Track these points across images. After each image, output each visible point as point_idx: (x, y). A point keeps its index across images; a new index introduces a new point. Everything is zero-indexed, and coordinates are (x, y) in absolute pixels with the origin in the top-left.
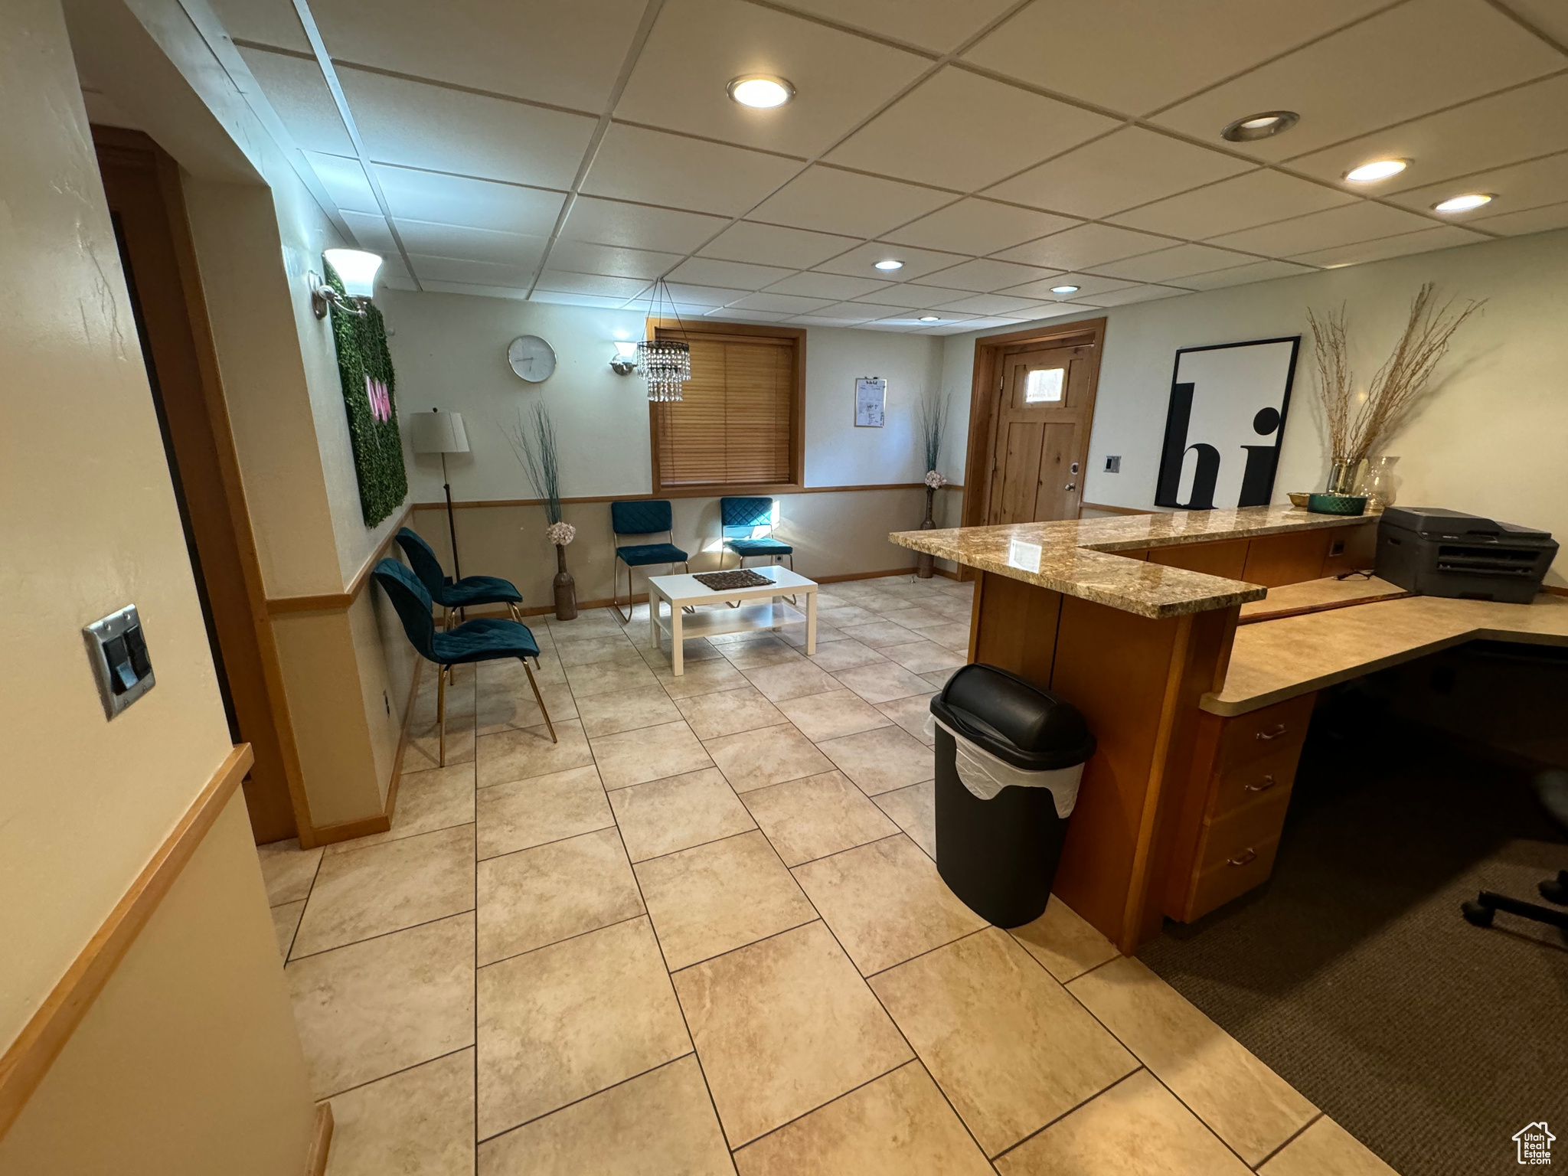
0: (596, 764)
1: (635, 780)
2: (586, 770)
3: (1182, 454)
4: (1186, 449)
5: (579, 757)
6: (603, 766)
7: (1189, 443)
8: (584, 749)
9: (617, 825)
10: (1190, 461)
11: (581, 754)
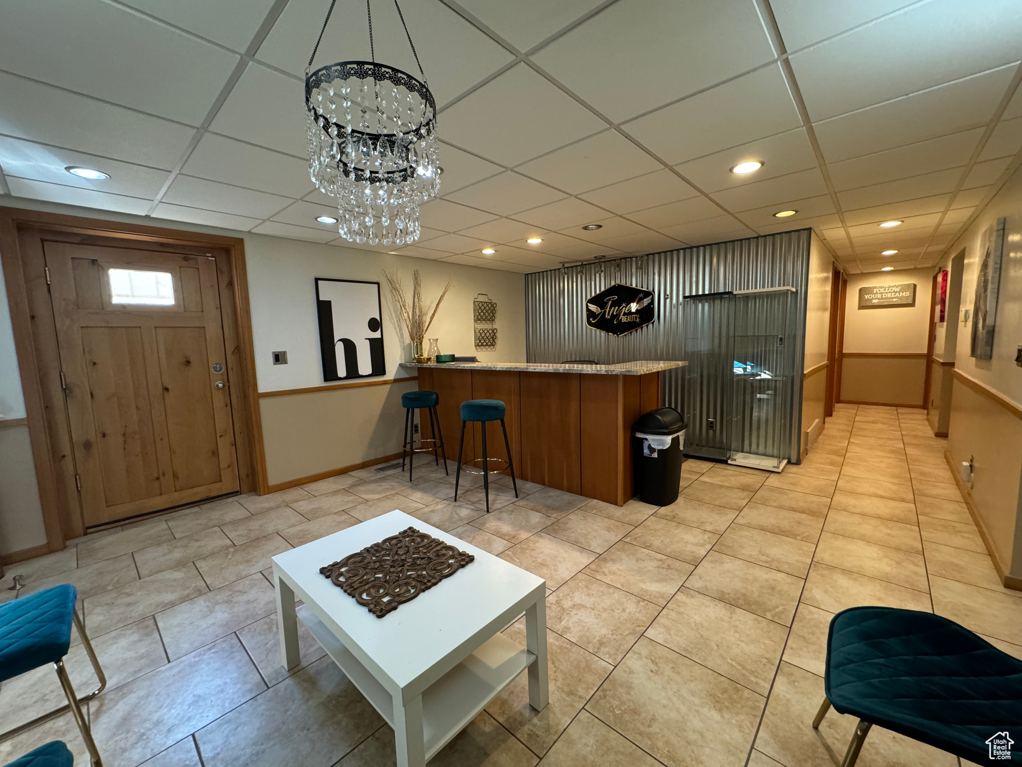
0: (781, 660)
1: (756, 620)
2: (796, 661)
3: (334, 346)
4: (335, 342)
5: (794, 681)
6: (775, 651)
7: (336, 338)
8: (781, 686)
9: (799, 602)
10: (340, 350)
11: (789, 683)
